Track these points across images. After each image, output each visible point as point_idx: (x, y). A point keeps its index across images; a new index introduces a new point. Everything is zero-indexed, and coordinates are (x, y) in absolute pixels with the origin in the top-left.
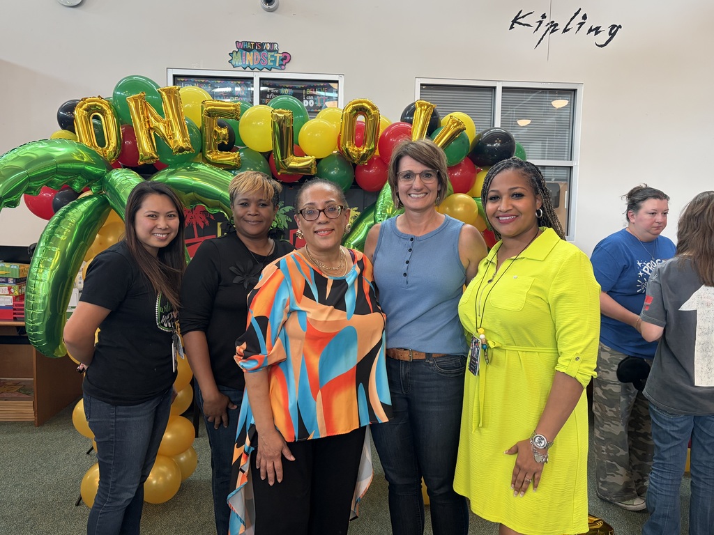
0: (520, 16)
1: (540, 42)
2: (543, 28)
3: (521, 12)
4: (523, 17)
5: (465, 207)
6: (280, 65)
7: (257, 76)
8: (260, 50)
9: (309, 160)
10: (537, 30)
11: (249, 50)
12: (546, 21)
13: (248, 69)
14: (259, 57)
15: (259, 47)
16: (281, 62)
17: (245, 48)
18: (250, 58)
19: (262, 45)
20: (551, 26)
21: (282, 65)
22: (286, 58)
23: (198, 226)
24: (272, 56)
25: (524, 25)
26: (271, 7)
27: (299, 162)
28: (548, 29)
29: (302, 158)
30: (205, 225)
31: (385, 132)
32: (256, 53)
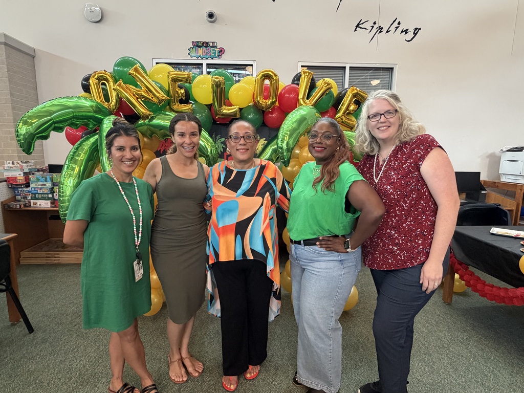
0: (361, 23)
1: (372, 39)
2: (374, 30)
3: (361, 21)
6: (218, 56)
7: (205, 62)
8: (206, 47)
9: (235, 108)
10: (370, 31)
11: (200, 47)
12: (376, 26)
13: (200, 58)
14: (206, 51)
16: (219, 54)
17: (197, 45)
18: (201, 51)
19: (207, 43)
20: (379, 29)
22: (222, 51)
24: (213, 50)
25: (363, 28)
26: (212, 20)
27: (229, 110)
28: (377, 31)
29: (231, 107)
31: (282, 90)
32: (204, 48)
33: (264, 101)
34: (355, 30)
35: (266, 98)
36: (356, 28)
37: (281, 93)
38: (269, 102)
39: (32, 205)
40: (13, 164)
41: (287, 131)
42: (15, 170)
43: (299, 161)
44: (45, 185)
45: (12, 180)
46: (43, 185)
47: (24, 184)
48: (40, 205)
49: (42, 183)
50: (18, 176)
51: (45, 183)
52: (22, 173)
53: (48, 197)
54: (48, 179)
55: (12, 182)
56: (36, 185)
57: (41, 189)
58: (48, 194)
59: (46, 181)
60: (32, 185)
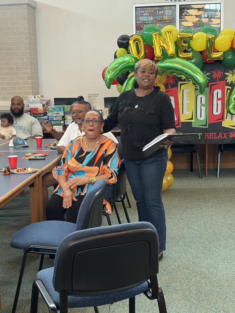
7: (178, 4)
9: (221, 53)
13: (173, 1)
23: (170, 84)
27: (217, 55)
29: (218, 53)
30: (173, 83)
40: (35, 98)
42: (37, 103)
44: (58, 114)
45: (34, 110)
47: (42, 113)
49: (56, 112)
50: (39, 107)
51: (59, 112)
52: (42, 104)
53: (60, 123)
54: (62, 109)
55: (34, 112)
56: (52, 114)
57: (56, 117)
58: (61, 121)
59: (60, 111)
60: (49, 114)
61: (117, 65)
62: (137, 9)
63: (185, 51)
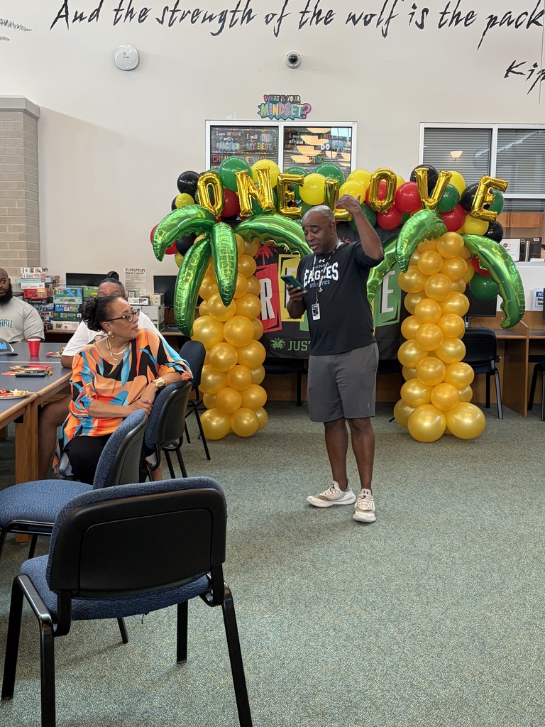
0: (514, 65)
1: (532, 88)
2: (535, 76)
3: (514, 62)
4: (517, 66)
5: (455, 242)
6: (302, 115)
7: (282, 125)
8: (284, 103)
10: (529, 77)
11: (275, 103)
12: (537, 70)
13: (274, 119)
14: (283, 107)
15: (284, 99)
16: (303, 113)
17: (270, 100)
18: (276, 109)
19: (286, 97)
20: (542, 74)
21: (304, 115)
22: (307, 108)
23: (265, 257)
24: (294, 107)
25: (518, 73)
26: (295, 65)
27: (341, 212)
28: (540, 77)
30: (270, 256)
31: (400, 188)
32: (281, 104)
33: (380, 201)
34: (506, 76)
35: (381, 198)
36: (507, 73)
37: (398, 191)
38: (385, 203)
39: (54, 328)
40: (32, 272)
41: (407, 238)
42: (34, 280)
43: (418, 268)
44: (73, 300)
45: (31, 293)
46: (70, 300)
47: (44, 299)
48: (66, 327)
49: (70, 298)
50: (38, 287)
51: (74, 298)
52: (44, 283)
53: (76, 317)
54: (79, 293)
55: (30, 295)
56: (61, 300)
57: (68, 305)
58: (76, 313)
59: (76, 296)
60: (56, 301)
61: (175, 222)
62: (214, 129)
63: (290, 204)
